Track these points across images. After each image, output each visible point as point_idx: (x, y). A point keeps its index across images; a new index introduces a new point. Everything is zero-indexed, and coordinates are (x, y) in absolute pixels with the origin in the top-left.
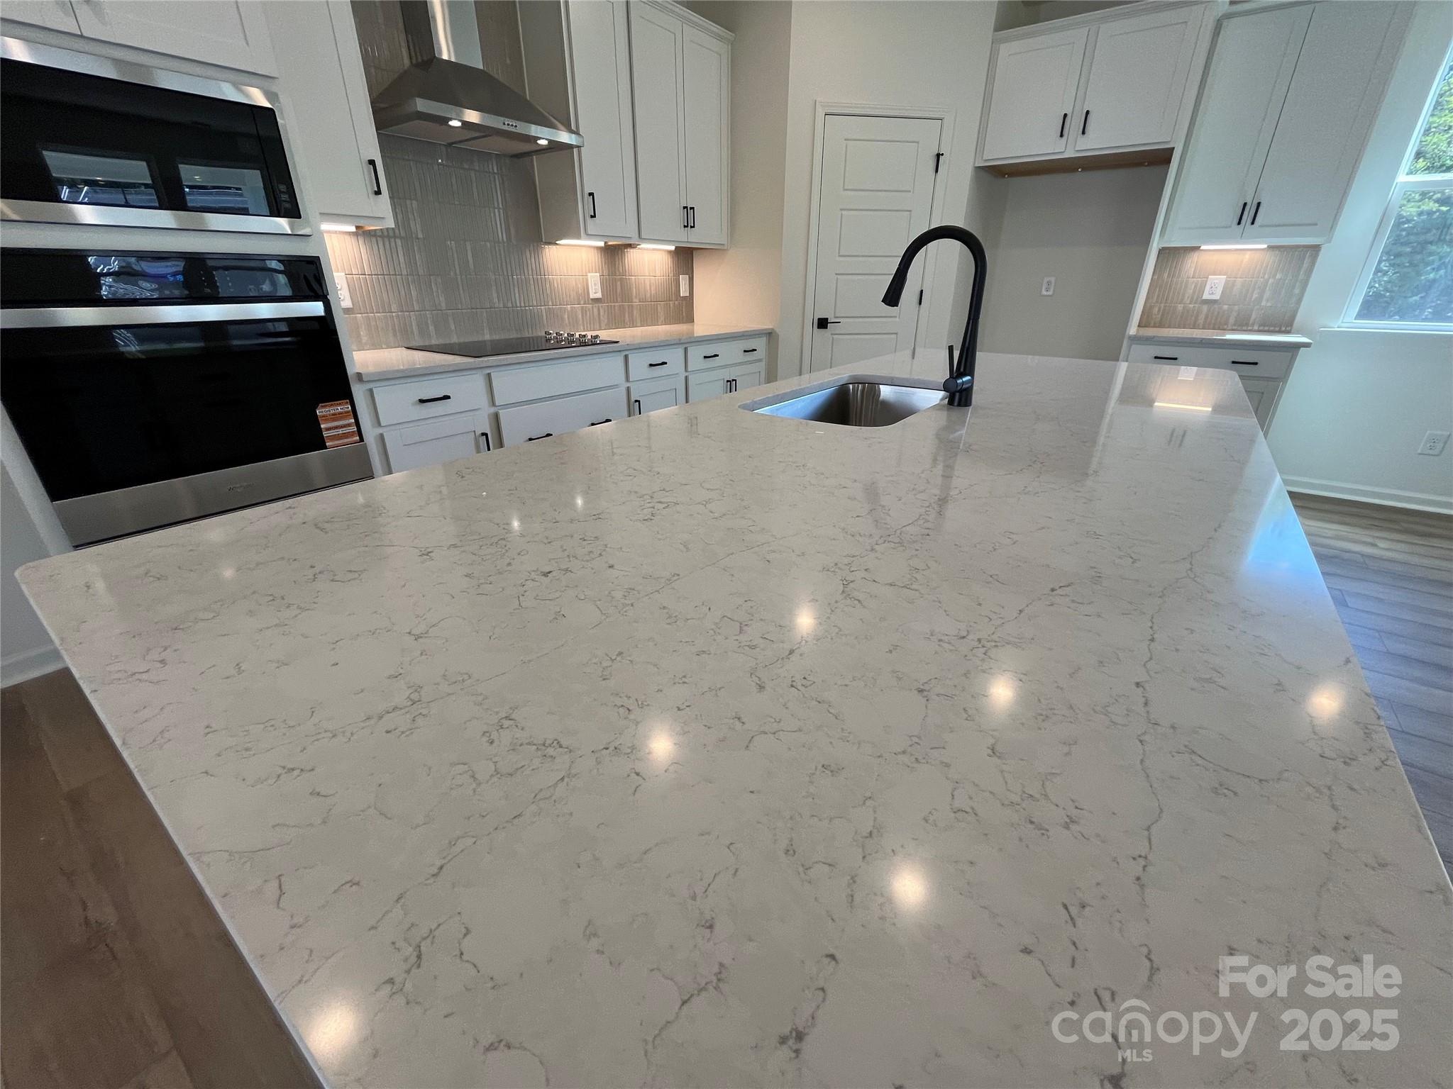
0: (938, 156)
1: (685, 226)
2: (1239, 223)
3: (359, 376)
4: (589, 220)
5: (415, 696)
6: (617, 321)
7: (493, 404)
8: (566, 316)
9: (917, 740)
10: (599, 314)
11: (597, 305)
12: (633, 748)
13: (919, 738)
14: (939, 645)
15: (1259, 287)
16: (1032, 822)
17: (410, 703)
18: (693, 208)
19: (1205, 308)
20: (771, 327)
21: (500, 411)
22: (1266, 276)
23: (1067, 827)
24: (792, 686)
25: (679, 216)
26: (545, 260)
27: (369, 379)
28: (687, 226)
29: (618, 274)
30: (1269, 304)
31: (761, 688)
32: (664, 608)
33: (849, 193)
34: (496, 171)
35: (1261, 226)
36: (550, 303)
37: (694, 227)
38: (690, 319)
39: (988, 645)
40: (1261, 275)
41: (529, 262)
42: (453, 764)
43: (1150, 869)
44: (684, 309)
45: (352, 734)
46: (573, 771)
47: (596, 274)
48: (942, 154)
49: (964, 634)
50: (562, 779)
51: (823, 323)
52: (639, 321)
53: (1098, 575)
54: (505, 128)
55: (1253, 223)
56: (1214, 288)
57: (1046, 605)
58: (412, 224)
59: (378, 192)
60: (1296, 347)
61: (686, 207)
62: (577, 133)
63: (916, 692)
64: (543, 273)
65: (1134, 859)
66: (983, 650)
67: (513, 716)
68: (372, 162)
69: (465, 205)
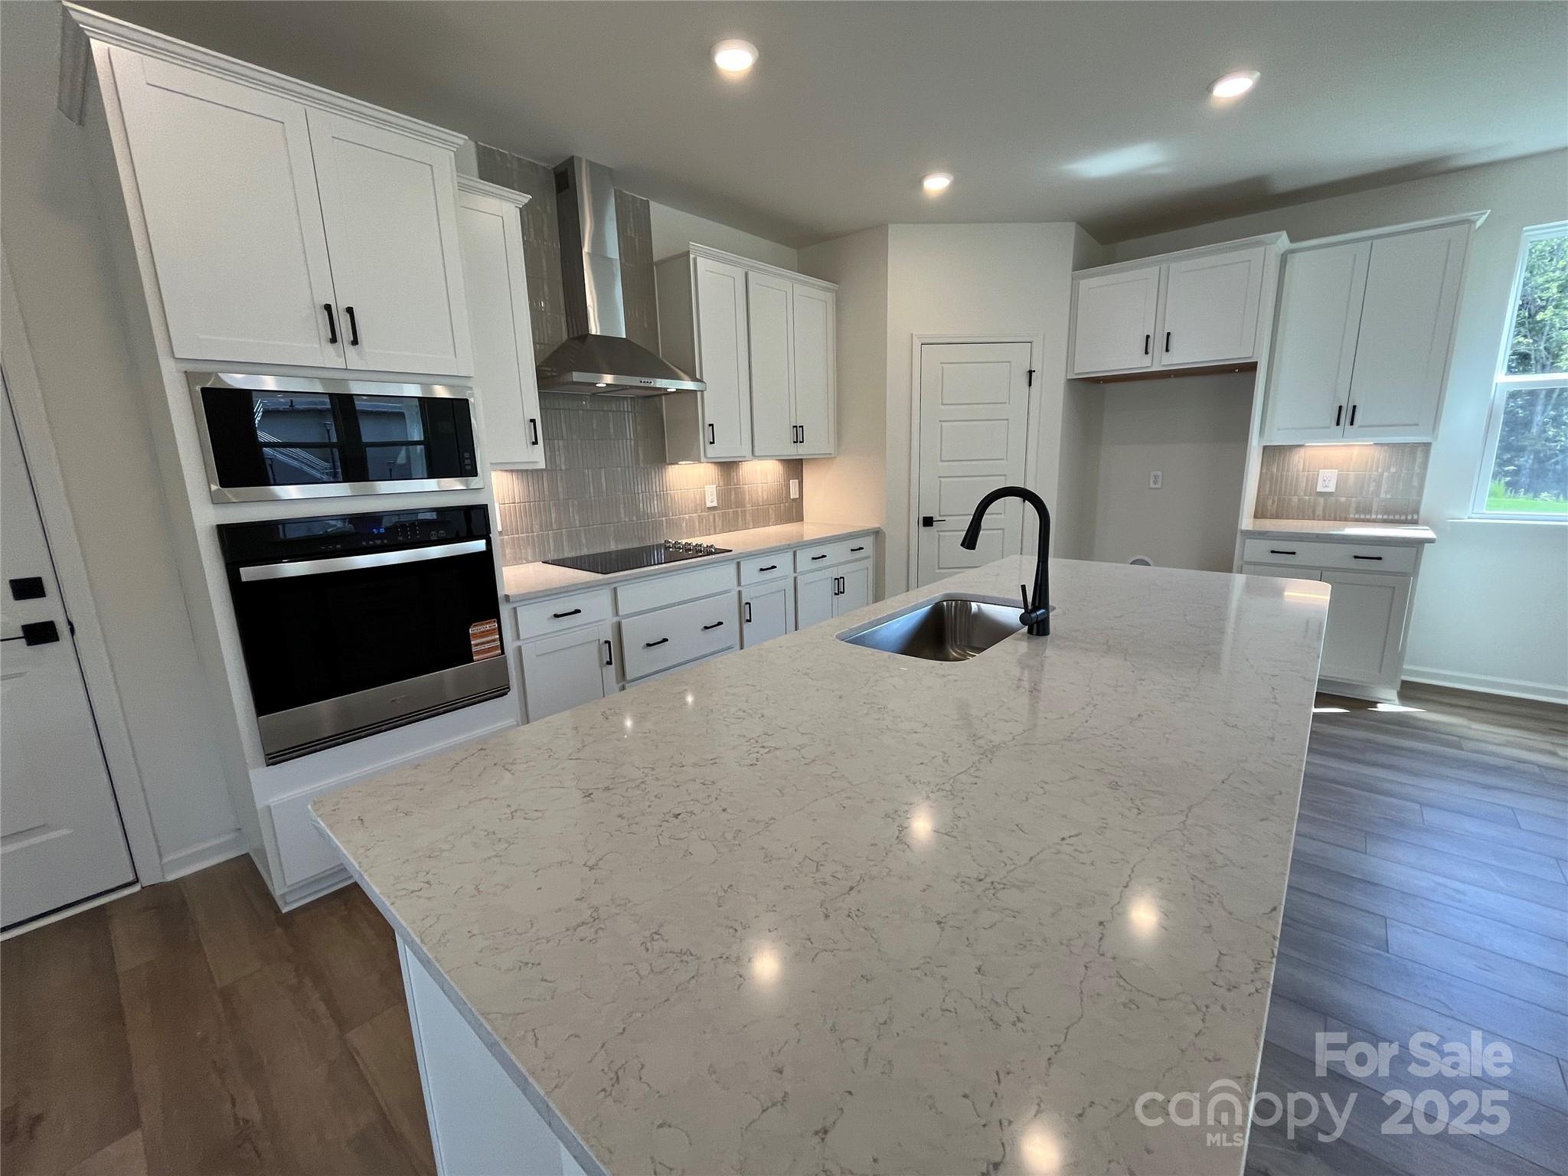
0: (1031, 372)
1: (794, 442)
2: (1338, 424)
3: (507, 598)
4: (708, 445)
5: (595, 915)
6: (730, 525)
7: (617, 614)
8: (684, 525)
9: (928, 960)
10: (714, 520)
11: (713, 512)
12: (738, 958)
13: (930, 958)
14: (961, 886)
15: (1374, 481)
16: (991, 1020)
17: (592, 920)
18: (802, 427)
19: (1321, 500)
20: (877, 526)
21: (623, 621)
22: (1380, 470)
23: (1014, 1024)
24: (849, 916)
25: (788, 435)
26: (668, 479)
27: (514, 600)
28: (797, 442)
29: (732, 484)
30: (1389, 496)
31: (827, 916)
32: (763, 848)
33: (947, 407)
34: (630, 410)
35: (1361, 426)
36: (671, 514)
37: (803, 442)
38: (799, 518)
39: (998, 886)
40: (1374, 469)
41: (654, 481)
42: (625, 964)
43: (1059, 1054)
44: (793, 511)
45: (560, 941)
46: (701, 972)
47: (712, 486)
48: (1034, 371)
49: (982, 877)
50: (693, 977)
51: (928, 522)
52: (751, 523)
53: (1105, 825)
54: (642, 384)
55: (1352, 424)
56: (1327, 482)
57: (1052, 853)
58: (558, 458)
59: (535, 443)
60: (1420, 543)
61: (796, 427)
62: (700, 381)
63: (936, 924)
64: (665, 490)
65: (1052, 1046)
66: (993, 891)
67: (660, 932)
68: (533, 421)
69: (602, 440)
